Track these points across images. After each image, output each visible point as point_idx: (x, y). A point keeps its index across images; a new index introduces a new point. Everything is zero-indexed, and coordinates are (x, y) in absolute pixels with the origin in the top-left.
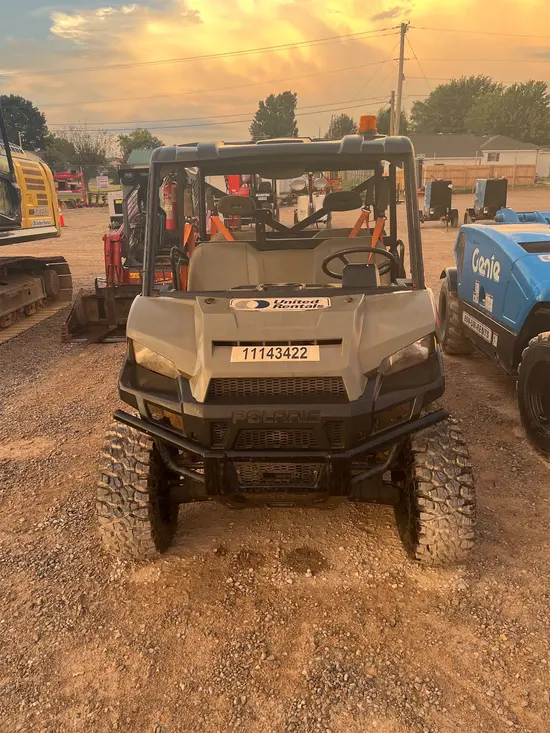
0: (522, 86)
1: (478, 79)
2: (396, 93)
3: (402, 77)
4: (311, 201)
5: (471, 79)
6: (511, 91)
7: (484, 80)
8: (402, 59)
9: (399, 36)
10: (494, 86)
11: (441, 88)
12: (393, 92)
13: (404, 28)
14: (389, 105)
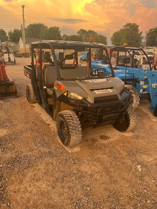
0: (53, 27)
1: (41, 24)
2: (23, 25)
3: (24, 21)
4: (9, 55)
5: (39, 24)
6: (51, 28)
7: (42, 24)
8: (23, 15)
9: (22, 9)
10: (45, 26)
11: (31, 25)
12: (22, 25)
13: (23, 7)
14: (21, 28)
